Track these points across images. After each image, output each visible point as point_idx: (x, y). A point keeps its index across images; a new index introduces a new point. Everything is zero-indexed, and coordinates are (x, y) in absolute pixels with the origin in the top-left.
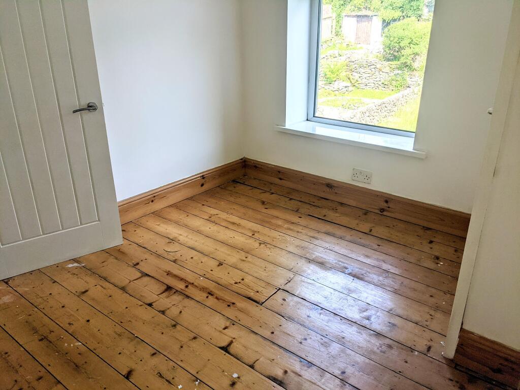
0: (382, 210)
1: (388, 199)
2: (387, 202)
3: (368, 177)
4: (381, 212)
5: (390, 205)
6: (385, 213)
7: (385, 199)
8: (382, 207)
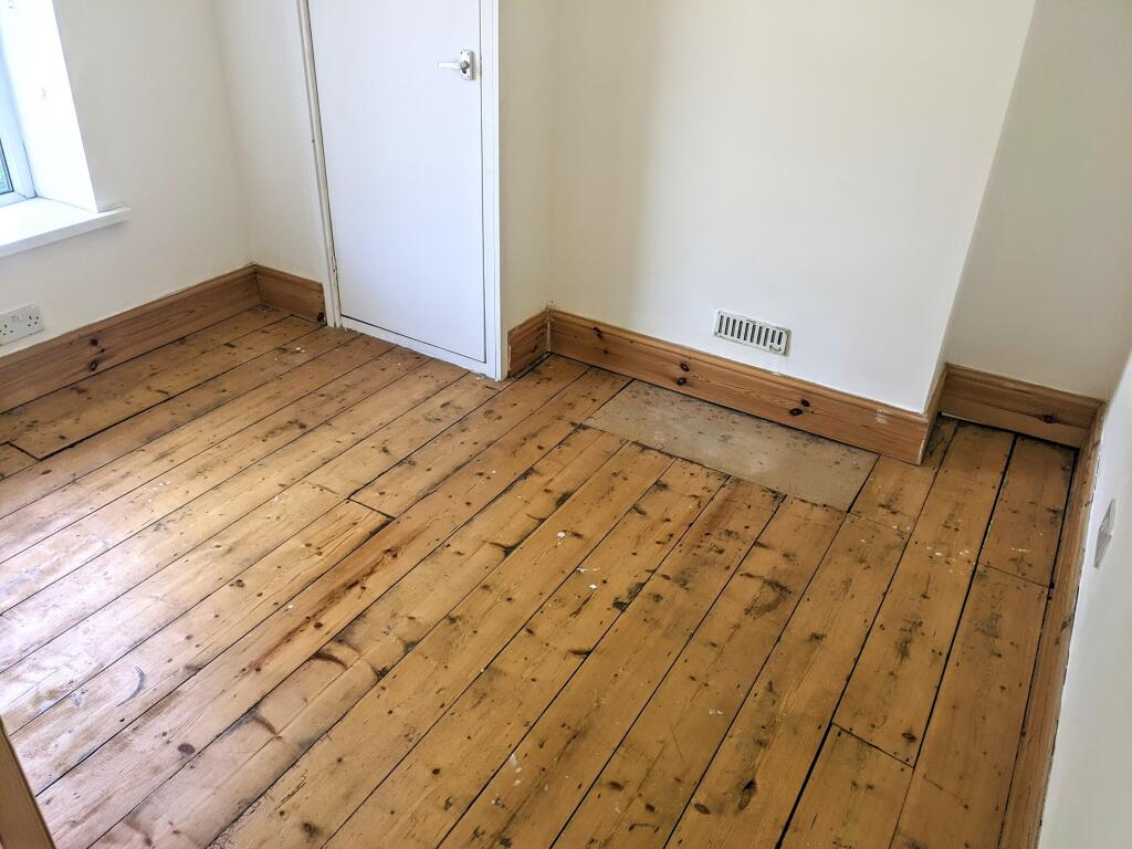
0: (94, 364)
1: (93, 337)
2: (94, 342)
3: (34, 318)
4: (93, 370)
5: (103, 344)
6: (101, 367)
7: (89, 338)
8: (90, 360)
